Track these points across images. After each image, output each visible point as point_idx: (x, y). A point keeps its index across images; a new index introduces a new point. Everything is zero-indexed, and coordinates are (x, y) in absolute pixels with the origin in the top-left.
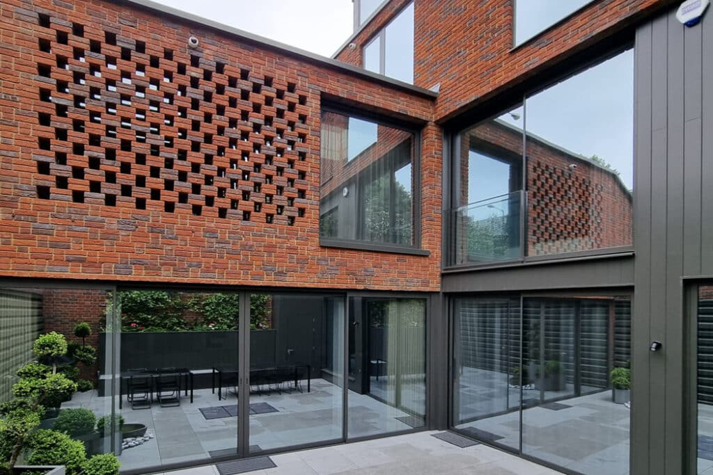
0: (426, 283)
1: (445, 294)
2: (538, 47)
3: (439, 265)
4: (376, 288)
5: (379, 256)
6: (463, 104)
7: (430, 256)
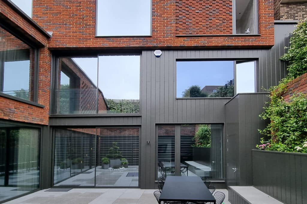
0: (42, 120)
1: (51, 126)
2: (108, 41)
3: (48, 113)
4: (16, 120)
5: (18, 103)
6: (68, 47)
7: (44, 108)
